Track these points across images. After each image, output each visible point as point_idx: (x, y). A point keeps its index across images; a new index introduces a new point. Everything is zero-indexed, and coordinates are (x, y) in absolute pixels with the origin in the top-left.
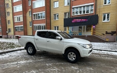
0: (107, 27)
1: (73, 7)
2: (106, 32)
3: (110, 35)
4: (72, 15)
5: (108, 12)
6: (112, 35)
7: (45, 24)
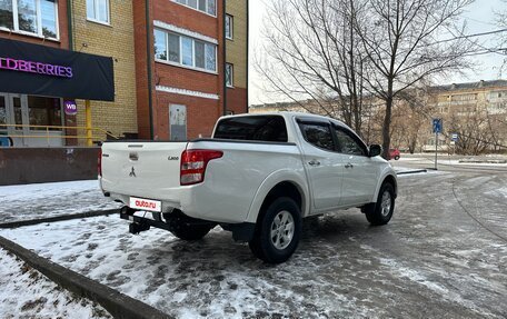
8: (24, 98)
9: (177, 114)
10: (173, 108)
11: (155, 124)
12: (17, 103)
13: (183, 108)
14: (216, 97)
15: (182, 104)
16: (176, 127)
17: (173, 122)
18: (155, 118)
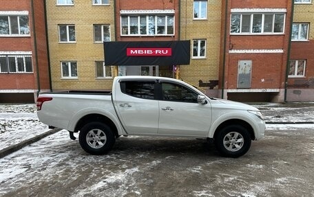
0: (200, 71)
1: (123, 12)
2: (200, 81)
3: (208, 88)
4: (122, 35)
5: (203, 36)
6: (212, 88)
7: (30, 53)
8: (157, 67)
9: (245, 67)
10: (241, 63)
11: (226, 74)
12: (154, 69)
13: (249, 63)
14: (281, 51)
15: (248, 59)
16: (243, 75)
17: (240, 72)
18: (226, 71)
